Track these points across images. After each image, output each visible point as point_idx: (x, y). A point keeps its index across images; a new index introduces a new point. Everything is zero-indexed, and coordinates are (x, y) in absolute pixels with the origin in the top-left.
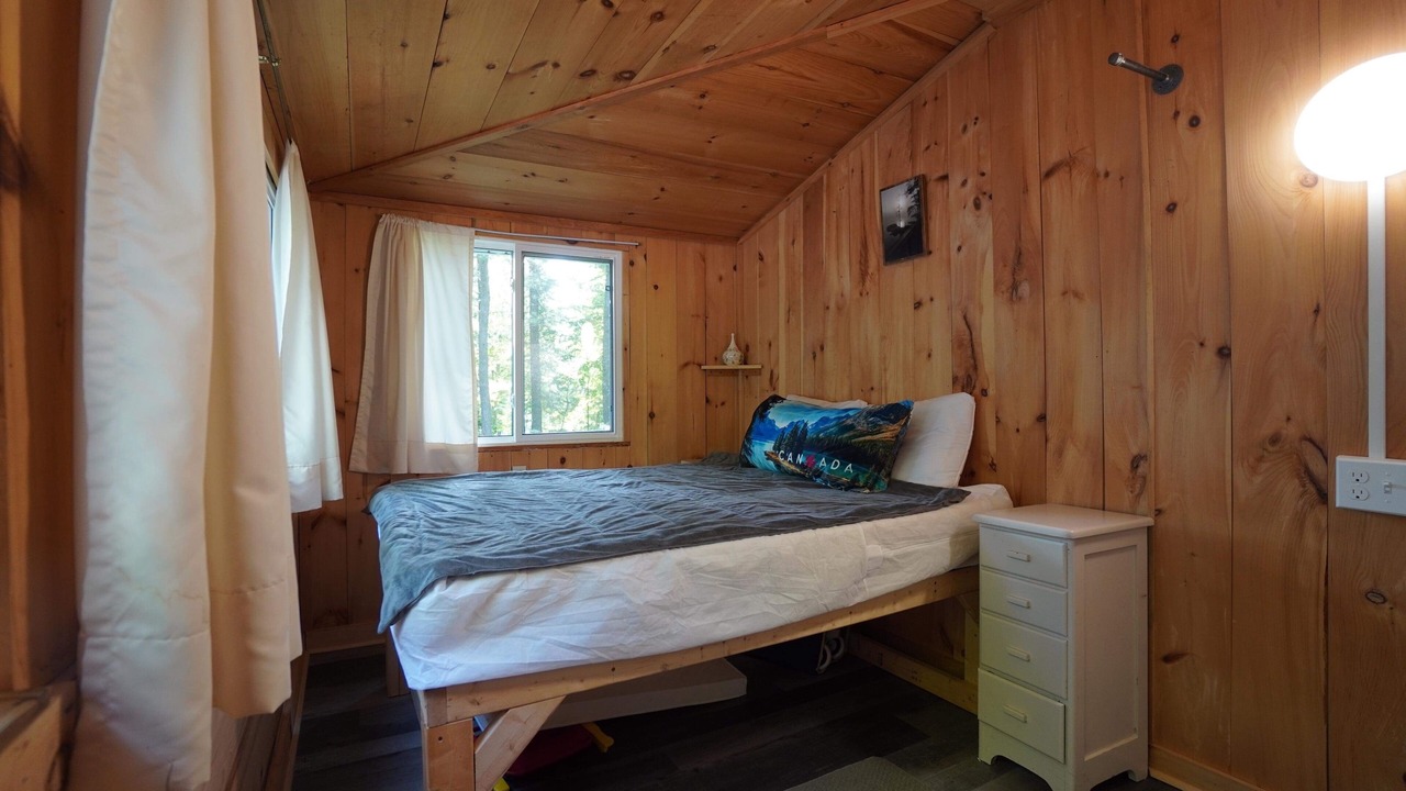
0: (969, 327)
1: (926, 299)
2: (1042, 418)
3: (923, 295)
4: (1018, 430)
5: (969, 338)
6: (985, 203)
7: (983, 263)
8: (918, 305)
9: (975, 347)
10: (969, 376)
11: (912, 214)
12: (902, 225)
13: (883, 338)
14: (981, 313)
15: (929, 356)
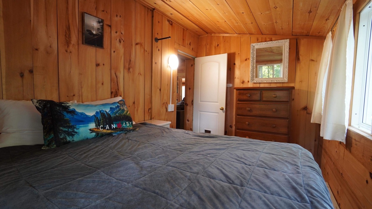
0: (116, 77)
1: (101, 64)
2: (134, 103)
3: (100, 61)
4: (129, 106)
5: (116, 80)
6: (122, 42)
7: (121, 59)
8: (98, 65)
9: (118, 83)
10: (116, 92)
11: (99, 31)
12: (94, 32)
13: (80, 74)
14: (120, 73)
15: (102, 84)
